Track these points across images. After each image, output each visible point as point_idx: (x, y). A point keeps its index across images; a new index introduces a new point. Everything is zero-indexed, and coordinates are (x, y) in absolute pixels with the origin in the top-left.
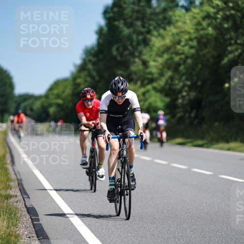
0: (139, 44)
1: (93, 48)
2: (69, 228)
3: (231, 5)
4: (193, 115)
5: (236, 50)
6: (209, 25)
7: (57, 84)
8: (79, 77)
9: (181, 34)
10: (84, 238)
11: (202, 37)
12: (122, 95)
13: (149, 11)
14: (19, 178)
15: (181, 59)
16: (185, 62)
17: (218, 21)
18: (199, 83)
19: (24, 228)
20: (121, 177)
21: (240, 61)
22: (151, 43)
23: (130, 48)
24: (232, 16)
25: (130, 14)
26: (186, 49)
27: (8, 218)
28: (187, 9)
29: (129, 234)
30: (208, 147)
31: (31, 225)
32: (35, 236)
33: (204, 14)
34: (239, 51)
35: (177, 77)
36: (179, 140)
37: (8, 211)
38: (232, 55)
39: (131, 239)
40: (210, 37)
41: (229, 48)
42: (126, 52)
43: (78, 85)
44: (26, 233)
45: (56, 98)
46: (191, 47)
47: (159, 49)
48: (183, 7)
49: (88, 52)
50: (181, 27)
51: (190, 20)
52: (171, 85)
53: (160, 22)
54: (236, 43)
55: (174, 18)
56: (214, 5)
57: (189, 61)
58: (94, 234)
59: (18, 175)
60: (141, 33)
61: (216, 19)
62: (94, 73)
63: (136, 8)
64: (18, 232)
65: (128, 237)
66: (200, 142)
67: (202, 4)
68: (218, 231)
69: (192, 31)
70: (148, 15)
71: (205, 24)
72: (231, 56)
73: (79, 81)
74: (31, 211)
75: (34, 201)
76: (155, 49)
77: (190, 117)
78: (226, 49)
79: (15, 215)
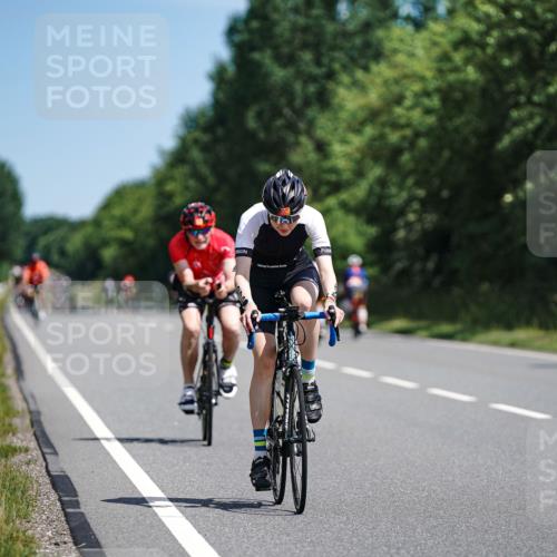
0: (307, 103)
1: (202, 113)
2: (148, 522)
3: (518, 14)
4: (431, 265)
5: (531, 117)
6: (468, 61)
7: (120, 194)
8: (172, 178)
9: (404, 81)
10: (180, 546)
11: (451, 87)
12: (292, 213)
13: (330, 28)
14: (33, 407)
15: (404, 138)
16: (412, 144)
17: (490, 51)
18: (445, 194)
19: (45, 522)
20: (285, 412)
21: (539, 142)
22: (336, 101)
23: (287, 111)
24: (520, 40)
25: (287, 34)
26: (416, 115)
27: (8, 499)
28: (418, 25)
29: (285, 538)
30: (464, 340)
31: (61, 515)
32: (71, 540)
33: (456, 36)
34: (538, 120)
35: (394, 178)
36: (399, 323)
37: (7, 484)
38: (522, 128)
39: (289, 549)
40: (469, 88)
41: (515, 114)
42: (279, 122)
43: (169, 197)
44: (49, 533)
45: (119, 227)
46: (428, 111)
47: (354, 115)
48: (408, 19)
49: (192, 121)
50: (404, 66)
51: (424, 48)
52: (381, 197)
53: (355, 54)
54: (530, 102)
55: (388, 46)
56: (480, 14)
57: (423, 143)
58: (205, 536)
59: (30, 400)
60: (312, 79)
61: (483, 46)
62: (205, 170)
63: (301, 21)
64: (30, 532)
65: (281, 544)
66: (446, 328)
67: (451, 12)
68: (486, 531)
69: (429, 74)
70: (328, 37)
71: (458, 57)
72: (517, 132)
73: (170, 187)
74: (62, 484)
75: (69, 462)
76: (344, 115)
77: (423, 271)
78: (505, 116)
79: (23, 493)
